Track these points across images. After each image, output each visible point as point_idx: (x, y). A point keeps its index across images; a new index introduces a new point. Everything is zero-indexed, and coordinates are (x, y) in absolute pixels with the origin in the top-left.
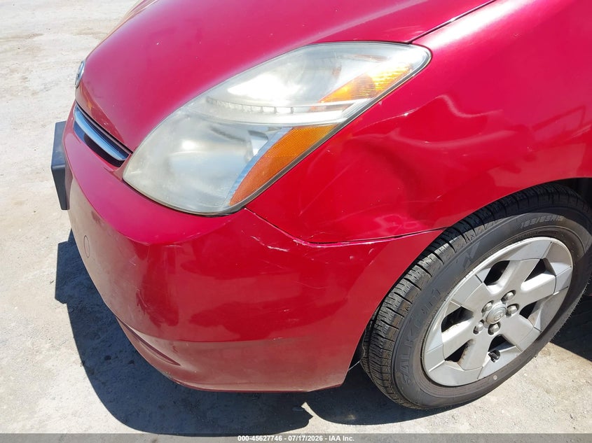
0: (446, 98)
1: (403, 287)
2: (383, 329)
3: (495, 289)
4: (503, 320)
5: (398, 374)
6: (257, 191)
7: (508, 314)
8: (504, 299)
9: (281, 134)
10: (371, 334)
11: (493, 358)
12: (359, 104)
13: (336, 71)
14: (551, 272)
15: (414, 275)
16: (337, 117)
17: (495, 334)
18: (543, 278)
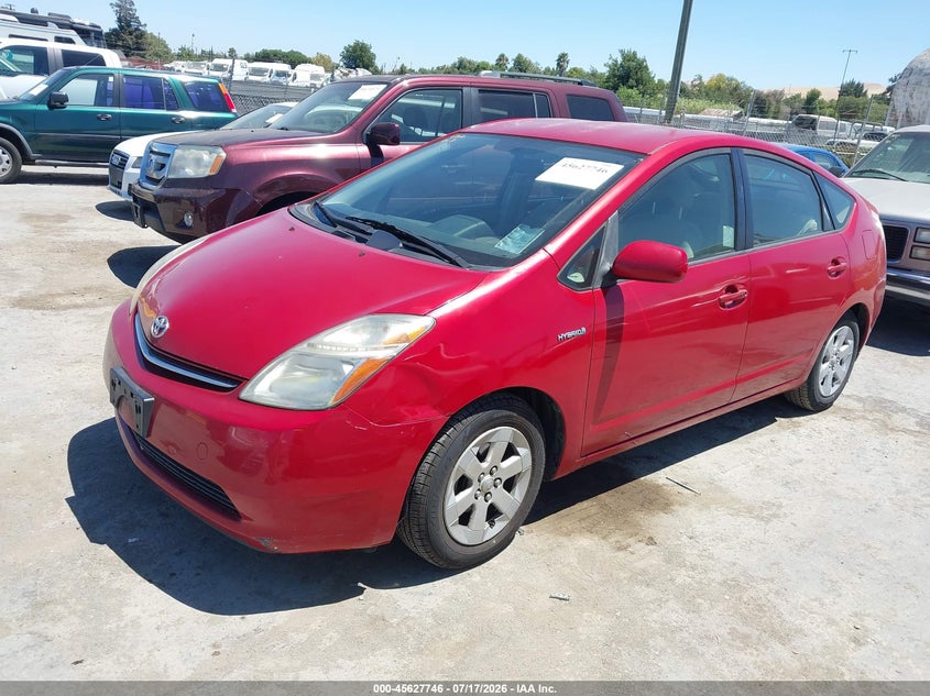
0: (442, 345)
1: (430, 457)
2: (419, 489)
3: (485, 465)
4: (492, 490)
5: (430, 525)
6: (348, 393)
7: (496, 486)
8: (491, 474)
9: (363, 361)
10: (411, 494)
11: (492, 525)
12: (403, 346)
13: (386, 329)
14: (518, 454)
15: (435, 449)
16: (392, 353)
17: (490, 502)
18: (513, 459)
